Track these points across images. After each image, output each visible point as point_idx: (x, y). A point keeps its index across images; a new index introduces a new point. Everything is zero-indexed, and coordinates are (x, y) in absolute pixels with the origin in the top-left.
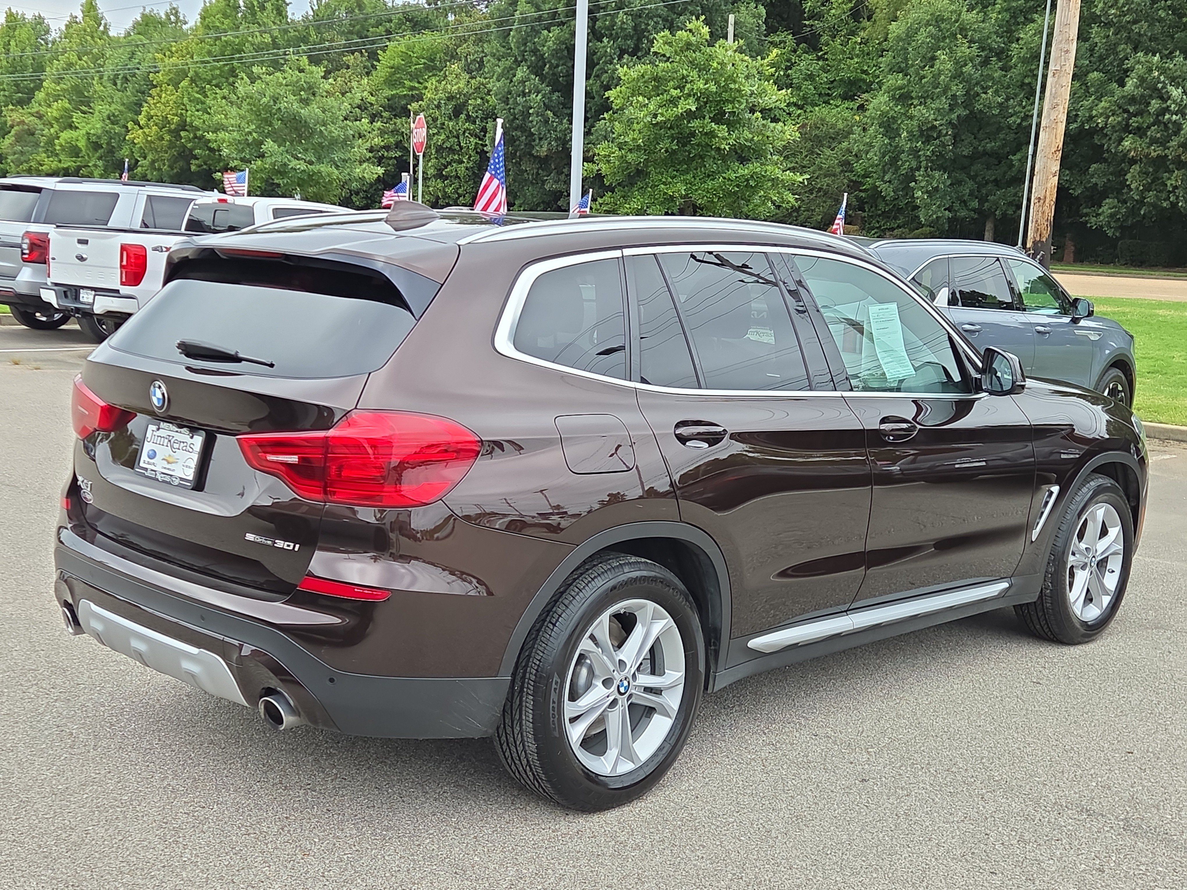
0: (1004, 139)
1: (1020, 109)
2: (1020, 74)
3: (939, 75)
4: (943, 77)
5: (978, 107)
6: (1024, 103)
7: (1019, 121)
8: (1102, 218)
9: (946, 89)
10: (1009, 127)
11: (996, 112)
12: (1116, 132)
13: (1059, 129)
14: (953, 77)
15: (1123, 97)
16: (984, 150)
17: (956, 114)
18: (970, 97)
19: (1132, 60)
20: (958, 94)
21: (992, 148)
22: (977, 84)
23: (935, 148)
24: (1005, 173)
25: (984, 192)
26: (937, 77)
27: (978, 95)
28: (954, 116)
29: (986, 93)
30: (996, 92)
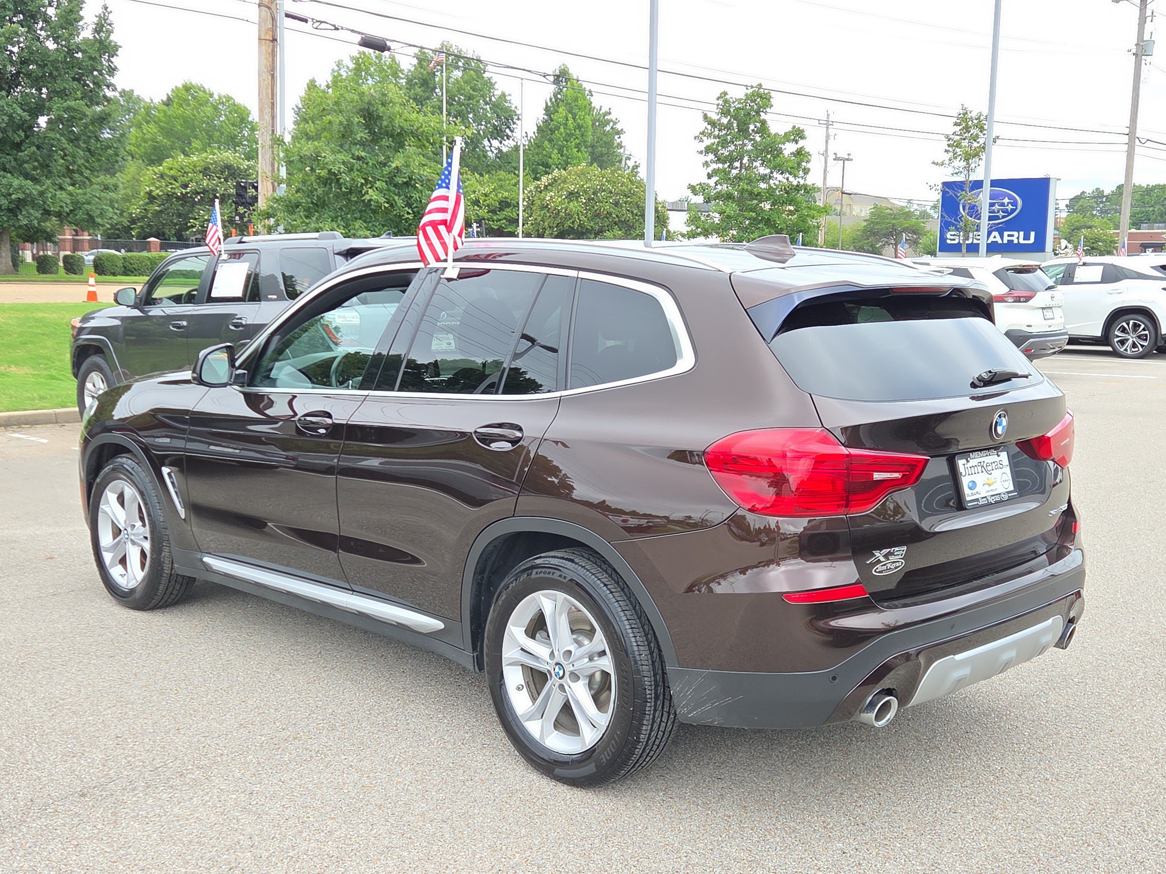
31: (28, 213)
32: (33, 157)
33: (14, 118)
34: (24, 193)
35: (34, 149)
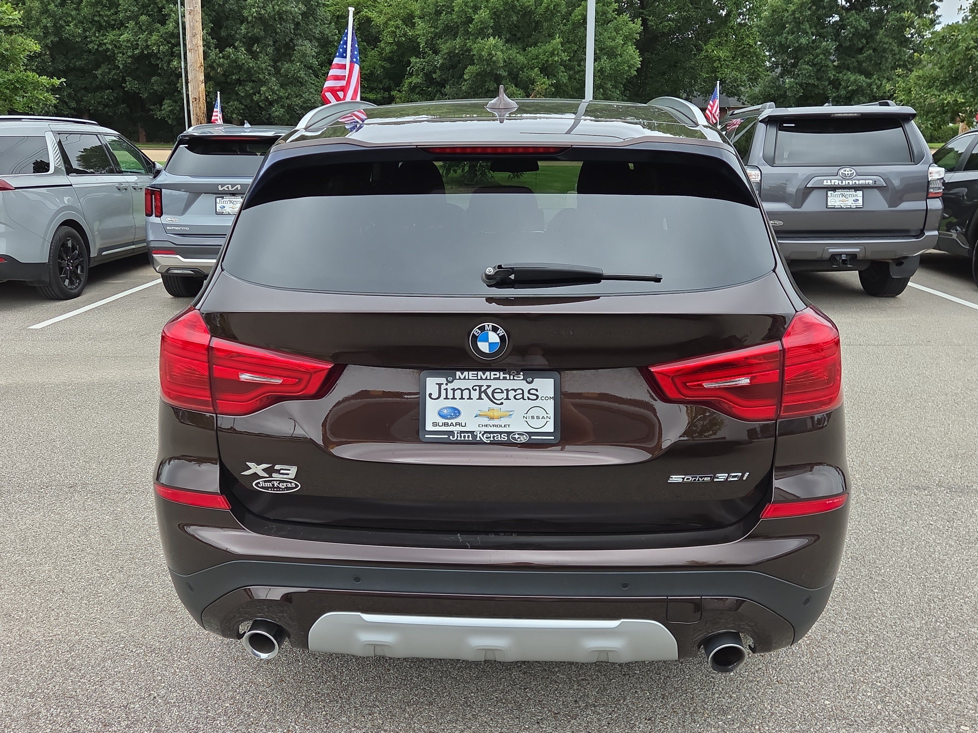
0: (87, 59)
1: (95, 39)
2: (90, 14)
3: (31, 10)
4: (34, 12)
5: (65, 36)
6: (97, 35)
7: (96, 47)
8: (163, 112)
9: (38, 22)
10: (89, 51)
11: (79, 40)
12: (166, 56)
13: (200, 51)
14: (42, 13)
15: (166, 33)
16: (75, 66)
17: (50, 40)
18: (58, 29)
19: (167, 9)
20: (48, 25)
21: (80, 65)
22: (61, 18)
23: (38, 64)
24: (91, 83)
25: (79, 95)
26: (29, 12)
27: (63, 27)
28: (48, 41)
29: (69, 26)
30: (76, 25)
31: (858, 99)
32: (869, 58)
33: (858, 29)
34: (857, 85)
35: (871, 51)
